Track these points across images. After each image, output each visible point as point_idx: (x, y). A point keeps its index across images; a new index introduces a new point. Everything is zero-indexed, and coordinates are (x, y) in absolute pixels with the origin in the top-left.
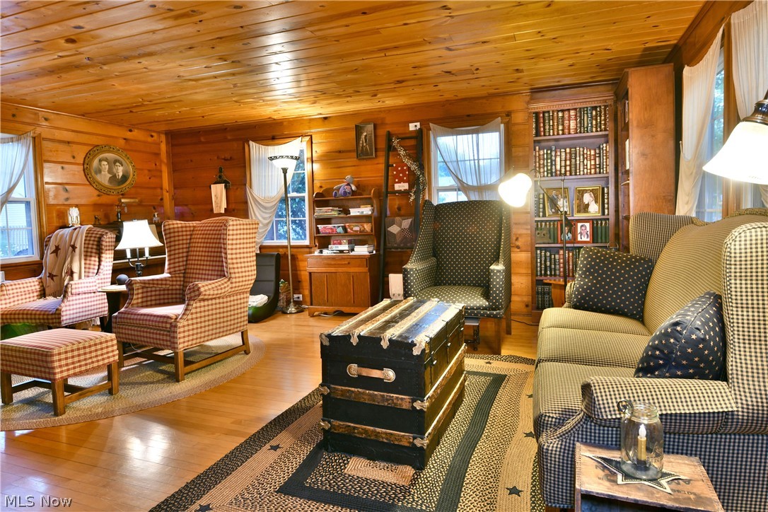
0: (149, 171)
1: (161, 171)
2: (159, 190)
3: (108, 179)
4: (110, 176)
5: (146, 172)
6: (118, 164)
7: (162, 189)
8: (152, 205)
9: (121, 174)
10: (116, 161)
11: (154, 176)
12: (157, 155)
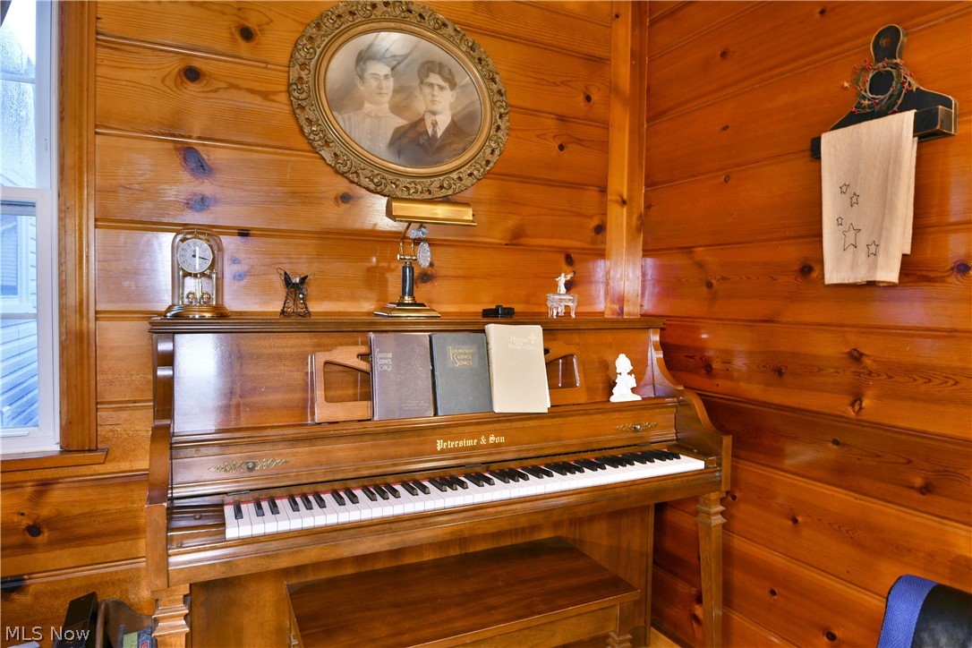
0: (562, 119)
1: (605, 125)
2: (592, 195)
3: (389, 134)
4: (400, 122)
5: (550, 123)
6: (435, 79)
7: (603, 190)
8: (559, 250)
9: (444, 121)
10: (429, 67)
11: (580, 142)
12: (597, 62)
